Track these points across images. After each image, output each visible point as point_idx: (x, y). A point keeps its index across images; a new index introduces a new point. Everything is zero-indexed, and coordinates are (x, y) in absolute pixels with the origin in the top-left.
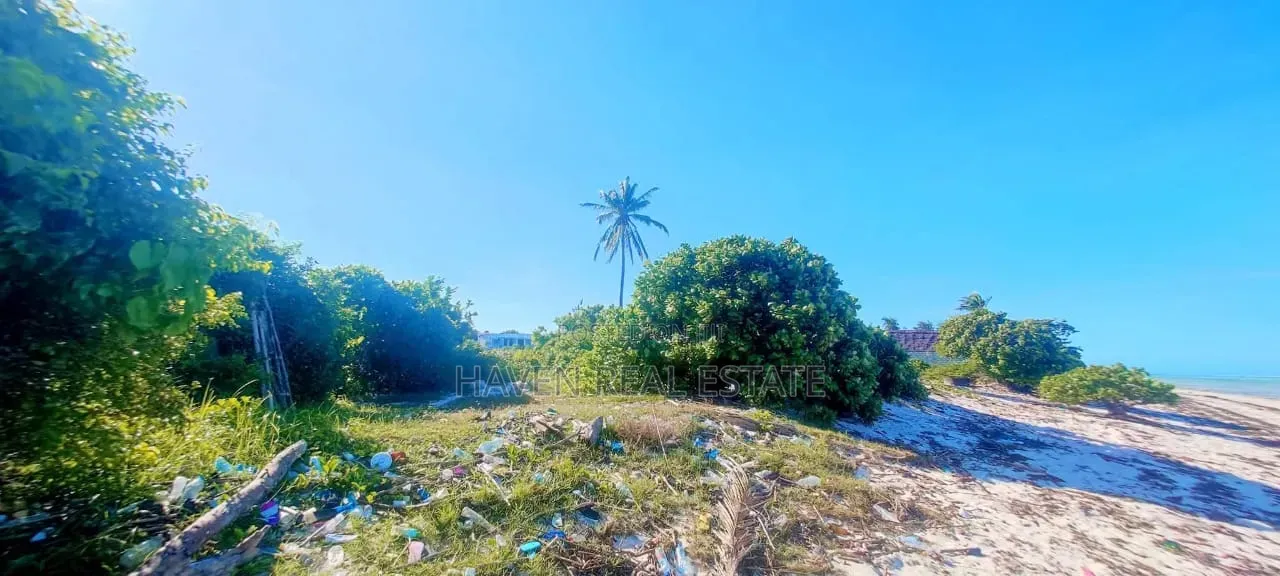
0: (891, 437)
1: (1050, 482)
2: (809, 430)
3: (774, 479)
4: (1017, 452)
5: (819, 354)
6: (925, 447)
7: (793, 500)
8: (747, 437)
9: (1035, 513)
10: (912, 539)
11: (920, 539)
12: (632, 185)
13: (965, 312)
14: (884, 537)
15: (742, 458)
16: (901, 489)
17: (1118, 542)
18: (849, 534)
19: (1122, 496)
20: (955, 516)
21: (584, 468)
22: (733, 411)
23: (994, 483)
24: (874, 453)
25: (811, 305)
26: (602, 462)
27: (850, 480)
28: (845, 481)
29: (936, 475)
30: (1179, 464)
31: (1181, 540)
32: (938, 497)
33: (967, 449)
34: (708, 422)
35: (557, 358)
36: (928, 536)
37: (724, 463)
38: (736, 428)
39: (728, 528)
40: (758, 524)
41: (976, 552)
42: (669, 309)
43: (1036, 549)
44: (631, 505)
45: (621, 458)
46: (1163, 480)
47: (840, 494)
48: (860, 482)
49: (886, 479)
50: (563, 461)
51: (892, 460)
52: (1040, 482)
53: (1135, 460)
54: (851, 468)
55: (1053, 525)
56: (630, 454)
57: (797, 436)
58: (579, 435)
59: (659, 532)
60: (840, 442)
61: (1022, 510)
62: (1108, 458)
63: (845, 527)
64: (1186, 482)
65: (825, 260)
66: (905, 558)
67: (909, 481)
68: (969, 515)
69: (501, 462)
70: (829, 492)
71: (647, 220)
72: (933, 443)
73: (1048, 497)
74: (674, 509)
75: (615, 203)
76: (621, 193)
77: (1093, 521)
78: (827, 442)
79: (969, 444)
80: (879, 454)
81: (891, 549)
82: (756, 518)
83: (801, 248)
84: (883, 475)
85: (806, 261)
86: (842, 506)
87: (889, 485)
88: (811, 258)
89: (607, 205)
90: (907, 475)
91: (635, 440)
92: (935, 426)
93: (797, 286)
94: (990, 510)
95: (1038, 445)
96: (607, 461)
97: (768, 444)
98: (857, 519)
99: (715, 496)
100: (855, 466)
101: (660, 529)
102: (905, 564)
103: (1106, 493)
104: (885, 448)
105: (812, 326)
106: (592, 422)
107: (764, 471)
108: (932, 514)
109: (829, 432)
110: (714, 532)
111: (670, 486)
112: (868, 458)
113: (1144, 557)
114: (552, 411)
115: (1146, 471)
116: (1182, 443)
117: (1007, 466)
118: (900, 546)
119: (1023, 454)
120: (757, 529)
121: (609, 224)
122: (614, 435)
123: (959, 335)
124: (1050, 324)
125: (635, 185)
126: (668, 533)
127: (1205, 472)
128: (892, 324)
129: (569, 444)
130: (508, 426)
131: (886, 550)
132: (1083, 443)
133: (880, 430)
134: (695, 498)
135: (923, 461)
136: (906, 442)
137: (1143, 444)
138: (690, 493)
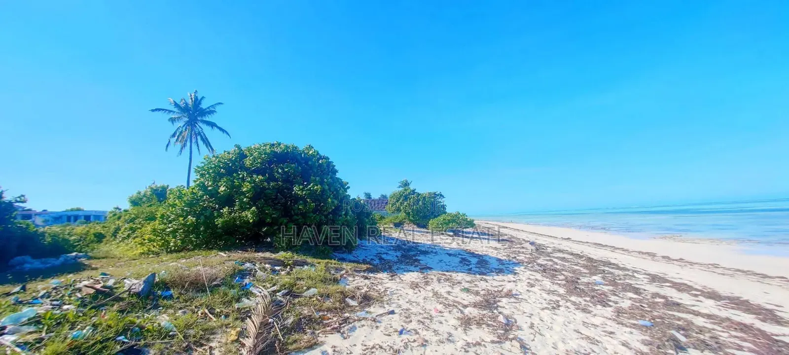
0: (361, 259)
1: (428, 270)
2: (316, 261)
3: (288, 295)
4: (417, 257)
5: (323, 215)
6: (377, 262)
7: (300, 306)
8: (274, 271)
9: (420, 287)
10: (363, 312)
11: (367, 312)
12: (199, 98)
13: (401, 189)
14: (349, 315)
15: (269, 286)
16: (362, 286)
17: (449, 293)
18: (330, 319)
19: (453, 271)
20: (385, 295)
21: (131, 317)
22: (268, 255)
23: (405, 275)
24: (350, 269)
25: (319, 186)
26: (150, 309)
27: (335, 287)
28: (332, 288)
29: (380, 275)
30: (473, 253)
31: (470, 287)
32: (380, 287)
33: (396, 259)
34: (248, 265)
35: (123, 229)
36: (372, 309)
37: (255, 291)
38: (267, 266)
39: (252, 335)
40: (273, 326)
41: (392, 312)
42: (222, 189)
43: (418, 304)
44: (173, 337)
45: (170, 302)
46: (467, 262)
47: (328, 296)
48: (340, 287)
49: (356, 282)
50: (109, 316)
51: (359, 271)
52: (424, 271)
53: (459, 254)
54: (337, 280)
55: (426, 291)
56: (178, 298)
57: (307, 265)
58: (129, 290)
59: (196, 351)
60: (333, 265)
61: (415, 286)
62: (450, 255)
63: (329, 315)
64: (474, 261)
65: (329, 159)
66: (357, 324)
67: (366, 281)
68: (392, 293)
69: (31, 330)
70: (322, 296)
71: (212, 125)
72: (381, 259)
73: (426, 277)
74: (212, 331)
75: (185, 109)
76: (190, 102)
77: (441, 285)
78: (325, 267)
79: (397, 256)
80: (353, 269)
81: (351, 321)
82: (273, 323)
83: (314, 152)
84: (354, 281)
85: (318, 160)
86: (328, 304)
87: (357, 285)
88: (321, 158)
89: (176, 110)
90: (366, 278)
91: (183, 287)
92: (383, 249)
93: (312, 175)
94: (401, 289)
95: (425, 253)
96: (156, 307)
97: (288, 274)
98: (336, 309)
99: (244, 315)
100: (339, 278)
101: (198, 349)
102: (357, 328)
103: (447, 271)
104: (356, 265)
105: (319, 198)
106: (143, 279)
107: (282, 291)
108: (375, 297)
109: (327, 261)
110: (241, 340)
111: (210, 315)
112: (347, 272)
113: (457, 297)
114: (105, 274)
115: (462, 258)
116: (475, 244)
117: (412, 265)
118: (356, 318)
119: (419, 258)
120: (273, 329)
121: (180, 124)
122: (165, 285)
123: (398, 201)
124: (435, 194)
125: (203, 98)
126: (204, 349)
127: (481, 256)
128: (368, 196)
129: (119, 299)
130: (48, 295)
131: (349, 322)
132: (442, 249)
133: (355, 256)
134: (231, 319)
135: (375, 270)
136: (368, 260)
137: (463, 247)
138: (227, 316)
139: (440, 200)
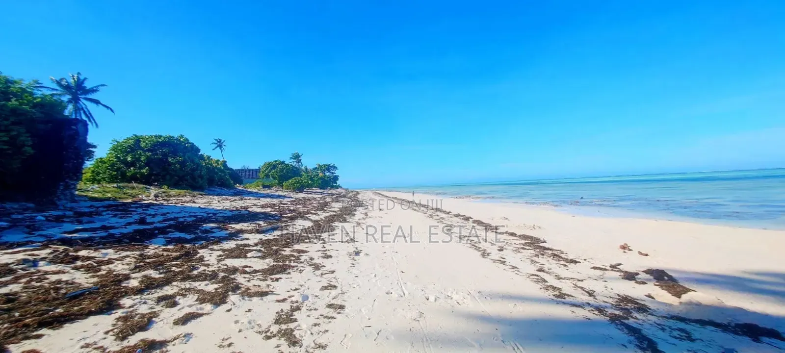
12: (82, 79)
71: (97, 102)
75: (67, 88)
76: (72, 82)
83: (184, 139)
125: (86, 79)
139: (333, 171)
